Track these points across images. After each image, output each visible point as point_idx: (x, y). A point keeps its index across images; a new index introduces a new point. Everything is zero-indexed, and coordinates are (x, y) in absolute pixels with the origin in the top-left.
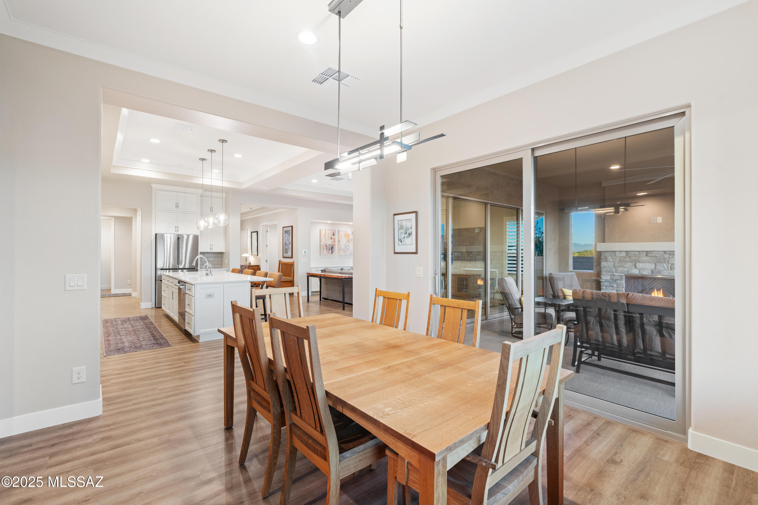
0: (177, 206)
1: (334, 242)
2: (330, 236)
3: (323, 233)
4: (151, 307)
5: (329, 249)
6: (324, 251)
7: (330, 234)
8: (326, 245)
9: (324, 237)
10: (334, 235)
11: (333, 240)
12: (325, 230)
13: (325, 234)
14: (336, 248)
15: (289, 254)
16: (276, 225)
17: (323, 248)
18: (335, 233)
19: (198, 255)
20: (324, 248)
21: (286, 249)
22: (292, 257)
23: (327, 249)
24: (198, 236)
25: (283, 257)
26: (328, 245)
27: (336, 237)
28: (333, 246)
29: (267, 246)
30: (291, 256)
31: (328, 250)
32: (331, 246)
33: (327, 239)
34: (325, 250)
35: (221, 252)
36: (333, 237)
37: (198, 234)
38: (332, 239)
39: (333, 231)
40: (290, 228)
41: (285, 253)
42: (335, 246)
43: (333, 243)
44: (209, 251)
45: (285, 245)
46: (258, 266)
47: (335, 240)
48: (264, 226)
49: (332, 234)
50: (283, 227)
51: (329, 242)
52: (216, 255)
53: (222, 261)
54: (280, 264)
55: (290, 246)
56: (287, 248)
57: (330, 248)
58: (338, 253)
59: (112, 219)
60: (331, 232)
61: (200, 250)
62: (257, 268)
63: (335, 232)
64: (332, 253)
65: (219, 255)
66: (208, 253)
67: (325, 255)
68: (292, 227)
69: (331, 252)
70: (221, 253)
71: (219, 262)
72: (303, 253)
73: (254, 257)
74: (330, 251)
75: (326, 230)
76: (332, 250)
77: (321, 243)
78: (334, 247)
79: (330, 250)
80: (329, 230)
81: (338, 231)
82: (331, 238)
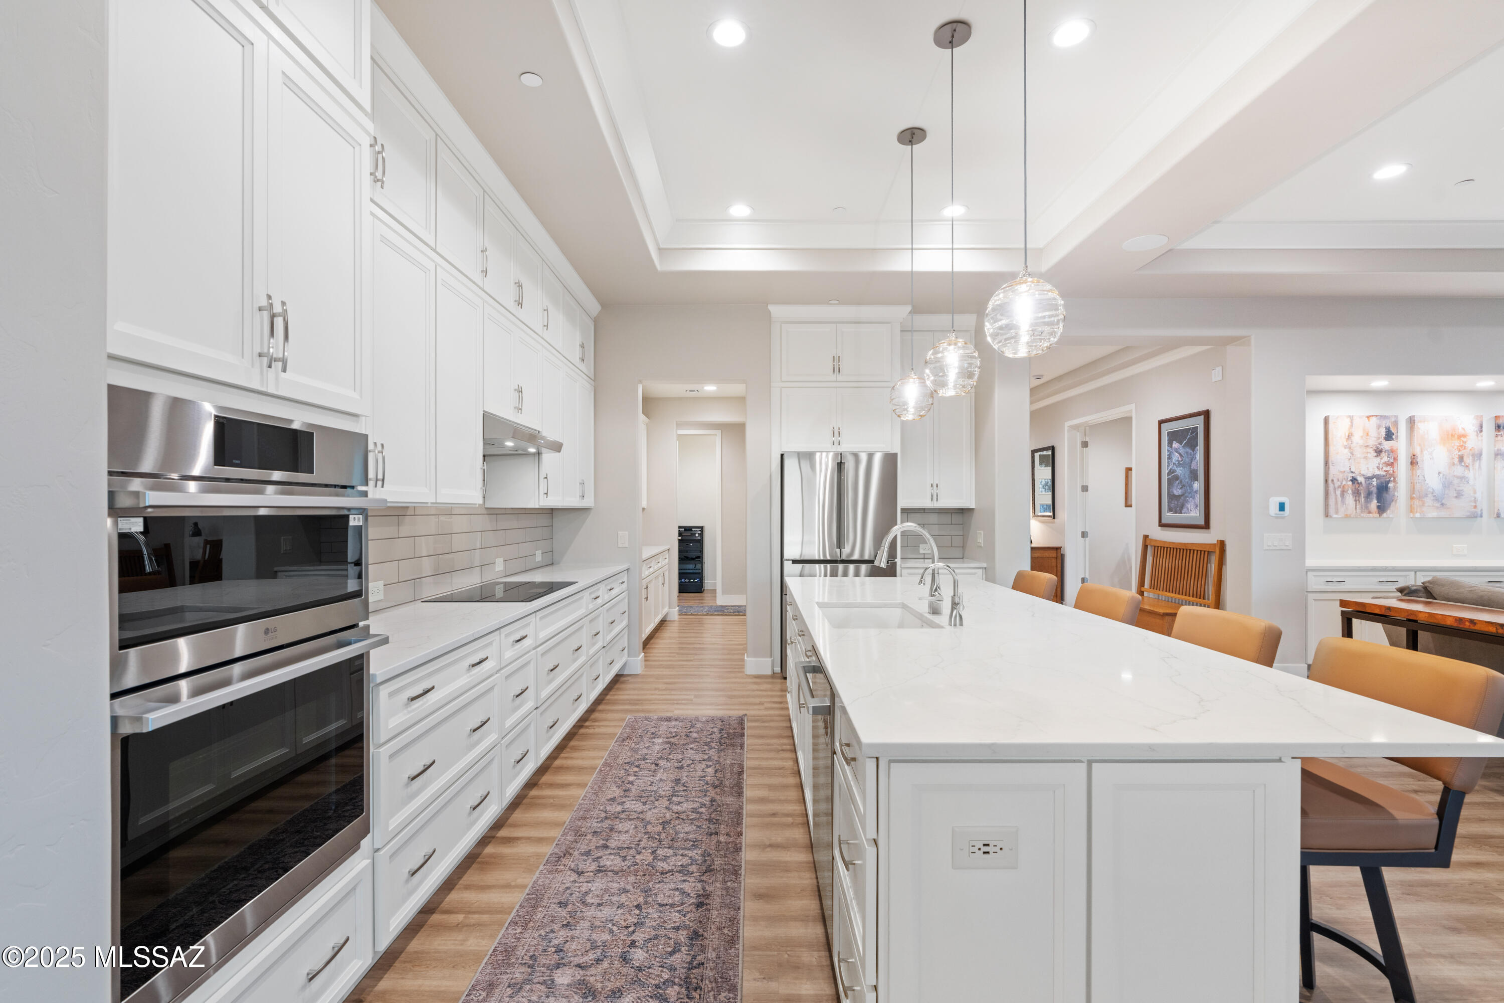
0: (837, 370)
1: (1392, 465)
2: (1372, 442)
3: (1338, 432)
4: (769, 673)
5: (1369, 495)
6: (1343, 502)
7: (1373, 433)
8: (1354, 480)
9: (1345, 447)
10: (1389, 436)
11: (1385, 459)
12: (1350, 417)
13: (1349, 437)
14: (1401, 490)
15: (1192, 514)
16: (1127, 420)
17: (1338, 492)
18: (1393, 430)
19: (896, 524)
20: (1343, 493)
21: (1172, 497)
22: (1207, 526)
23: (1356, 493)
24: (895, 455)
25: (1161, 525)
26: (1361, 479)
27: (1401, 444)
28: (1388, 482)
29: (1085, 489)
30: (1202, 522)
31: (1363, 500)
32: (1375, 482)
33: (1359, 453)
34: (1350, 499)
35: (963, 509)
36: (1387, 445)
37: (896, 449)
38: (1383, 454)
39: (1388, 423)
40: (1199, 422)
41: (1170, 510)
42: (1394, 481)
43: (1388, 468)
44: (928, 504)
45: (1170, 482)
46: (1058, 549)
47: (1395, 459)
48: (1076, 428)
49: (1383, 432)
50: (1161, 422)
51: (1370, 467)
52: (947, 518)
53: (965, 537)
54: (1145, 547)
55: (1198, 486)
56: (1177, 492)
57: (1374, 490)
58: (1411, 510)
59: (716, 435)
60: (1379, 427)
61: (903, 501)
62: (1053, 554)
63: (1396, 423)
64: (1381, 509)
65: (957, 518)
66: (923, 511)
67: (1347, 516)
68: (1206, 414)
69: (1378, 507)
70: (963, 512)
71: (957, 541)
72: (1274, 509)
73: (1042, 522)
74: (1374, 504)
75: (1352, 422)
76: (1379, 499)
77: (1333, 471)
78: (1391, 485)
79: (1375, 496)
80: (1369, 417)
81: (1411, 421)
82: (1379, 452)
